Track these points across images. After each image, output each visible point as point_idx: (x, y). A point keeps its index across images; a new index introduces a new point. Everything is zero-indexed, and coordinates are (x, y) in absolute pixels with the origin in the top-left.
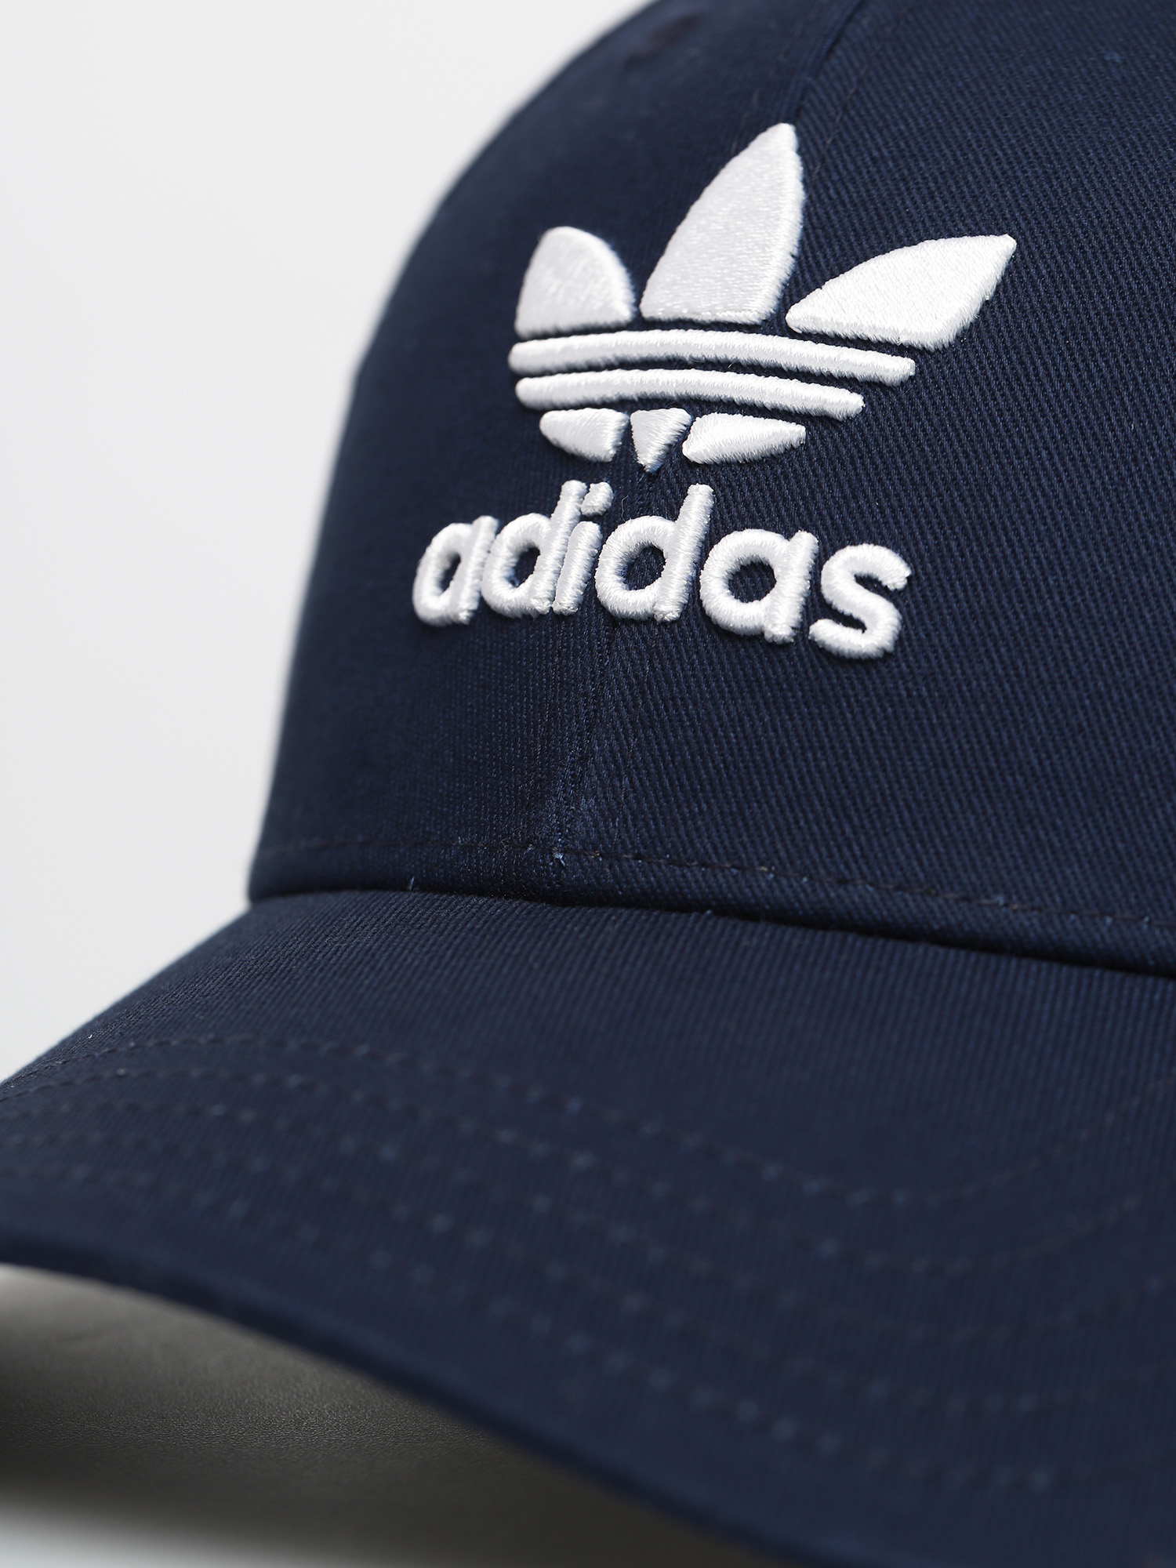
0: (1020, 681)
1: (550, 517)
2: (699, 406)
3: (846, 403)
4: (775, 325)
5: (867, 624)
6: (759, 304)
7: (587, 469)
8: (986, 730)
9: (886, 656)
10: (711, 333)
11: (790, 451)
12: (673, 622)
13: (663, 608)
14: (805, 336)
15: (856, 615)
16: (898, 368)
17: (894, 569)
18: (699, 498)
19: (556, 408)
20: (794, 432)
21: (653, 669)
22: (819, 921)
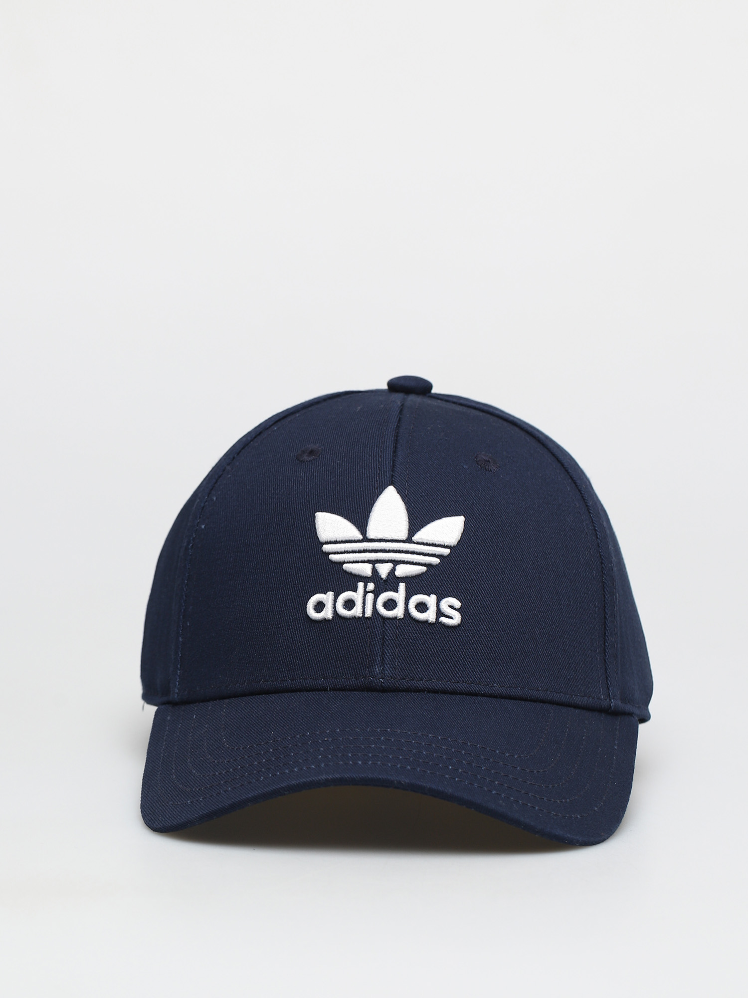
0: (490, 630)
1: (356, 592)
2: (396, 563)
3: (435, 561)
4: (409, 540)
5: (454, 617)
6: (404, 535)
7: (366, 580)
8: (485, 643)
9: (459, 625)
10: (394, 543)
11: (423, 574)
12: (403, 618)
13: (399, 615)
14: (418, 543)
15: (451, 616)
16: (447, 551)
17: (457, 604)
18: (402, 586)
19: (347, 563)
20: (424, 569)
21: (399, 631)
22: (454, 693)
